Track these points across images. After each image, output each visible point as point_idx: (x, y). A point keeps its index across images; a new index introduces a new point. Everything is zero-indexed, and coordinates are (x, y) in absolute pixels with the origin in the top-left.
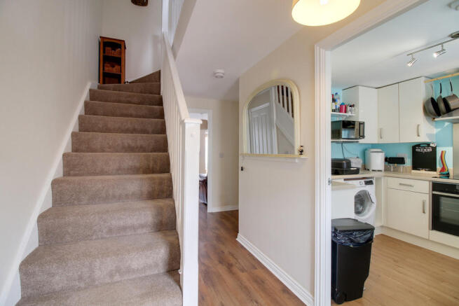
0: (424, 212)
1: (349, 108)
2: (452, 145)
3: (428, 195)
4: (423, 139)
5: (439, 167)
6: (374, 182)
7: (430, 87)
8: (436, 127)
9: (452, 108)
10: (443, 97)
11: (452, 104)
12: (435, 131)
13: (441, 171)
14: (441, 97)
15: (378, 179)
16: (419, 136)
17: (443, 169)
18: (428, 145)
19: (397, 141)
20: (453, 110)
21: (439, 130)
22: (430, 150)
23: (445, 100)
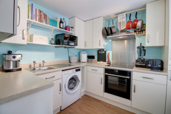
0: (101, 84)
1: (70, 29)
2: (112, 51)
3: (103, 75)
4: (102, 47)
5: (107, 60)
6: (81, 69)
7: (105, 21)
8: (106, 42)
9: (113, 32)
10: (110, 27)
11: (114, 30)
12: (106, 44)
13: (108, 62)
14: (109, 27)
15: (83, 67)
16: (100, 45)
17: (109, 61)
18: (103, 50)
19: (92, 48)
20: (114, 33)
21: (107, 43)
22: (104, 52)
23: (110, 28)
